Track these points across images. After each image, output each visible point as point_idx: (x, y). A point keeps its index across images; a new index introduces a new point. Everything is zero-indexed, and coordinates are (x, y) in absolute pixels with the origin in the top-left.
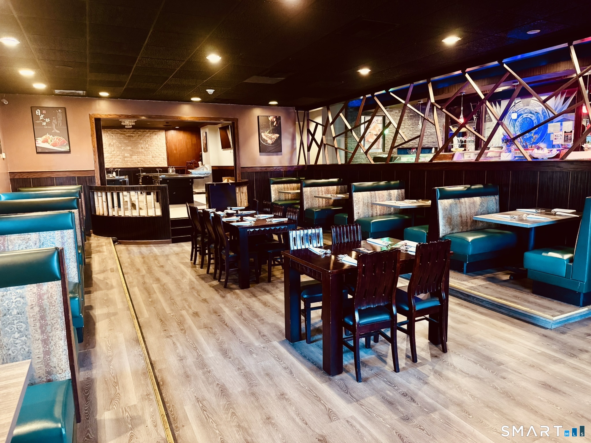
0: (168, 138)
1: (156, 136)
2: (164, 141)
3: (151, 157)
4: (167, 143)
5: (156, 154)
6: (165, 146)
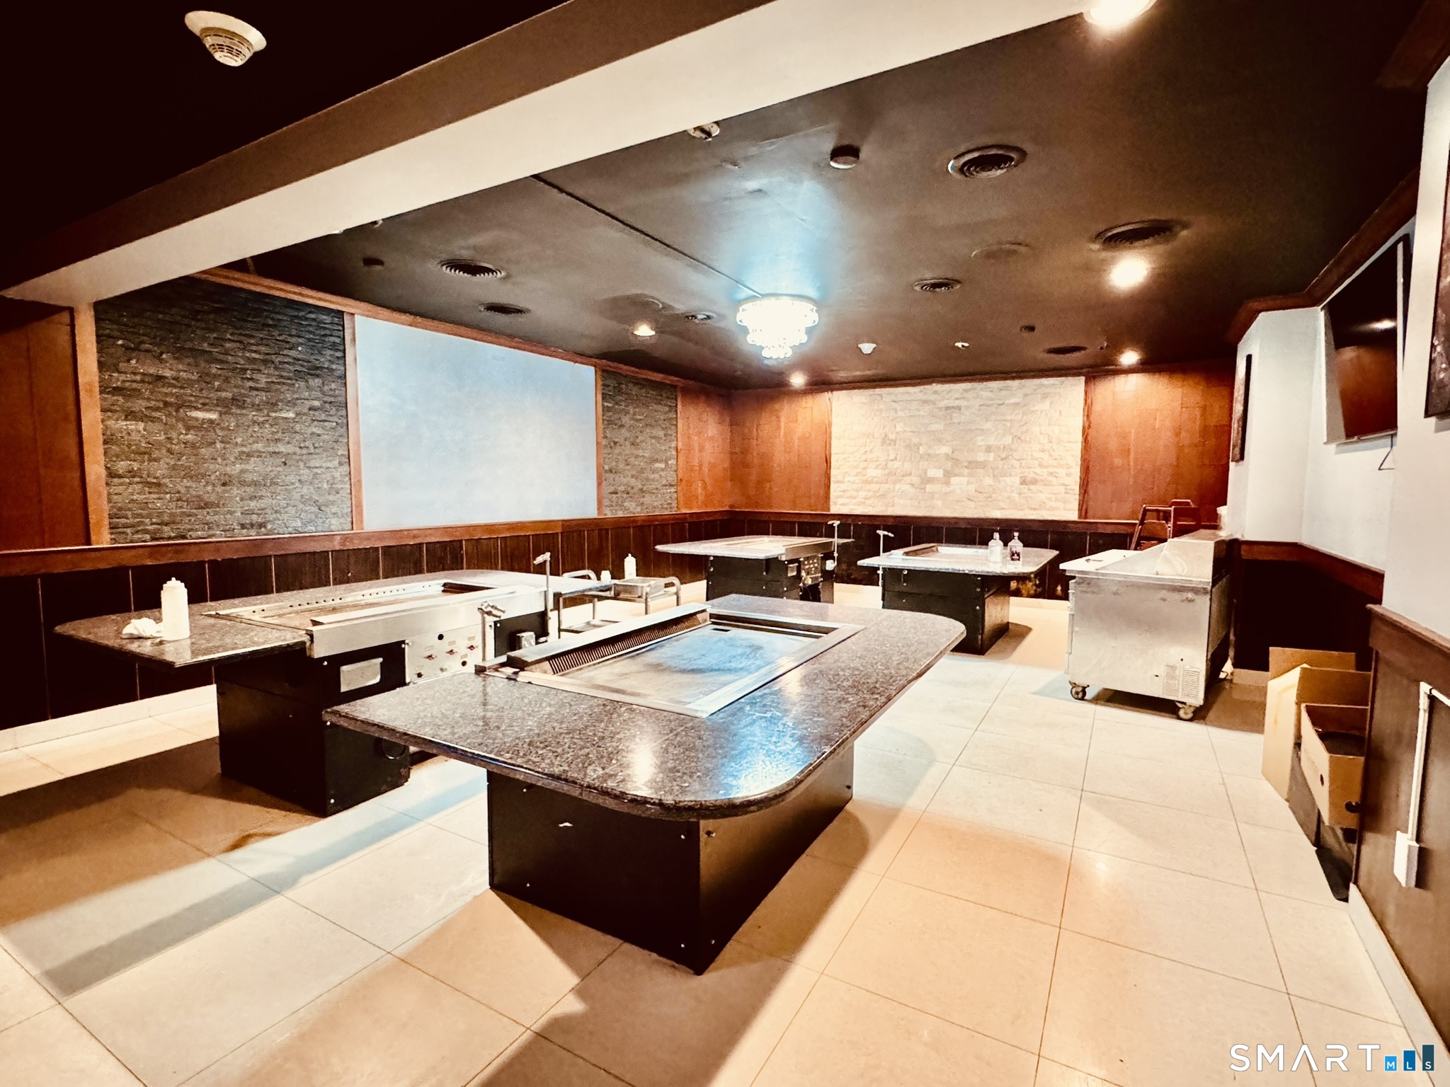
0: (1097, 408)
1: (1046, 405)
2: (1078, 422)
3: (1017, 480)
4: (1089, 427)
5: (1038, 470)
6: (1079, 438)
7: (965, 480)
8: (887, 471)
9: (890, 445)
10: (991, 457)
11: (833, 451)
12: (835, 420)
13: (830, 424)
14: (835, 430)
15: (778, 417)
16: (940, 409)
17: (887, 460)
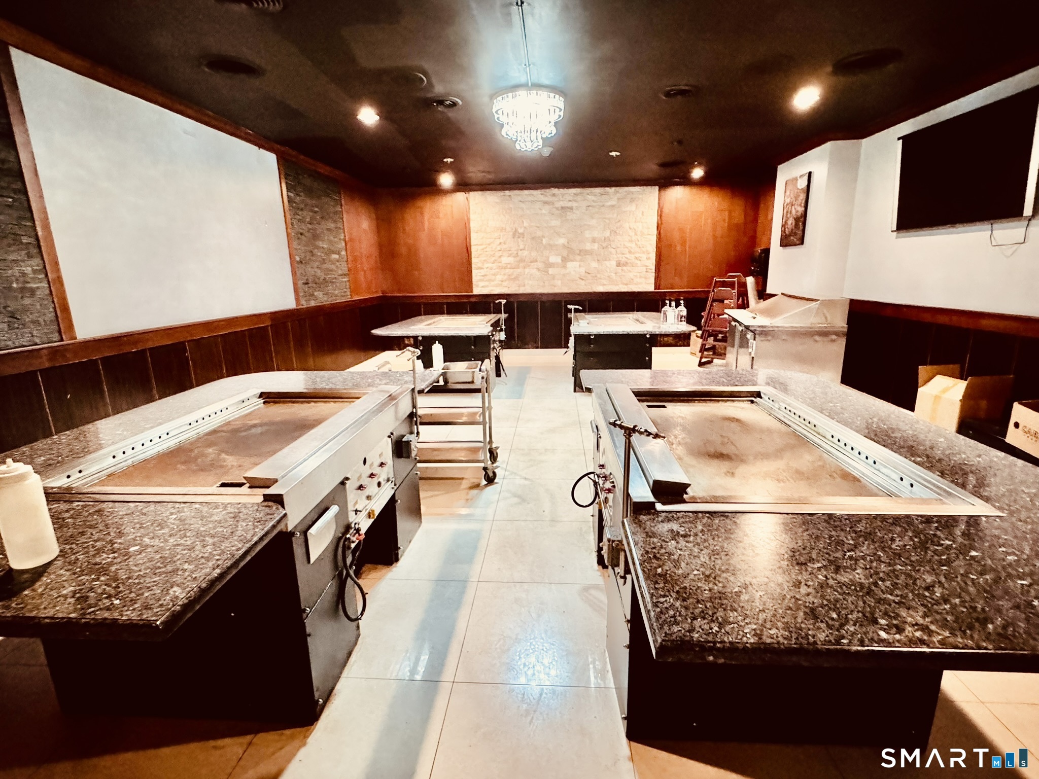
0: (666, 210)
1: (632, 207)
2: (654, 220)
3: (614, 263)
4: (662, 224)
5: (628, 256)
6: (655, 232)
7: (576, 264)
8: (518, 259)
9: (519, 237)
10: (596, 246)
11: (473, 242)
12: (472, 217)
13: (469, 219)
14: (473, 226)
15: (422, 214)
16: (557, 209)
17: (517, 250)
